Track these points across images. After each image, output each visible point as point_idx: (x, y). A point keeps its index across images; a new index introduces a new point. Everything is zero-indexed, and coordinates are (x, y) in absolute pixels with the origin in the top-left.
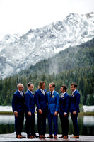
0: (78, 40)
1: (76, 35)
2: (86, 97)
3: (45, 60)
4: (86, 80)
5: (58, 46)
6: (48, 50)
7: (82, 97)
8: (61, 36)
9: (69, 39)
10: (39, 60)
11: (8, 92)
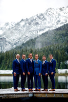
0: (54, 26)
1: (53, 23)
2: (60, 63)
3: (32, 40)
4: (59, 52)
5: (41, 30)
6: (34, 33)
7: (57, 64)
8: (43, 23)
9: (48, 25)
10: (28, 39)
11: (8, 61)
